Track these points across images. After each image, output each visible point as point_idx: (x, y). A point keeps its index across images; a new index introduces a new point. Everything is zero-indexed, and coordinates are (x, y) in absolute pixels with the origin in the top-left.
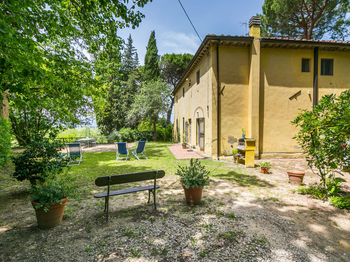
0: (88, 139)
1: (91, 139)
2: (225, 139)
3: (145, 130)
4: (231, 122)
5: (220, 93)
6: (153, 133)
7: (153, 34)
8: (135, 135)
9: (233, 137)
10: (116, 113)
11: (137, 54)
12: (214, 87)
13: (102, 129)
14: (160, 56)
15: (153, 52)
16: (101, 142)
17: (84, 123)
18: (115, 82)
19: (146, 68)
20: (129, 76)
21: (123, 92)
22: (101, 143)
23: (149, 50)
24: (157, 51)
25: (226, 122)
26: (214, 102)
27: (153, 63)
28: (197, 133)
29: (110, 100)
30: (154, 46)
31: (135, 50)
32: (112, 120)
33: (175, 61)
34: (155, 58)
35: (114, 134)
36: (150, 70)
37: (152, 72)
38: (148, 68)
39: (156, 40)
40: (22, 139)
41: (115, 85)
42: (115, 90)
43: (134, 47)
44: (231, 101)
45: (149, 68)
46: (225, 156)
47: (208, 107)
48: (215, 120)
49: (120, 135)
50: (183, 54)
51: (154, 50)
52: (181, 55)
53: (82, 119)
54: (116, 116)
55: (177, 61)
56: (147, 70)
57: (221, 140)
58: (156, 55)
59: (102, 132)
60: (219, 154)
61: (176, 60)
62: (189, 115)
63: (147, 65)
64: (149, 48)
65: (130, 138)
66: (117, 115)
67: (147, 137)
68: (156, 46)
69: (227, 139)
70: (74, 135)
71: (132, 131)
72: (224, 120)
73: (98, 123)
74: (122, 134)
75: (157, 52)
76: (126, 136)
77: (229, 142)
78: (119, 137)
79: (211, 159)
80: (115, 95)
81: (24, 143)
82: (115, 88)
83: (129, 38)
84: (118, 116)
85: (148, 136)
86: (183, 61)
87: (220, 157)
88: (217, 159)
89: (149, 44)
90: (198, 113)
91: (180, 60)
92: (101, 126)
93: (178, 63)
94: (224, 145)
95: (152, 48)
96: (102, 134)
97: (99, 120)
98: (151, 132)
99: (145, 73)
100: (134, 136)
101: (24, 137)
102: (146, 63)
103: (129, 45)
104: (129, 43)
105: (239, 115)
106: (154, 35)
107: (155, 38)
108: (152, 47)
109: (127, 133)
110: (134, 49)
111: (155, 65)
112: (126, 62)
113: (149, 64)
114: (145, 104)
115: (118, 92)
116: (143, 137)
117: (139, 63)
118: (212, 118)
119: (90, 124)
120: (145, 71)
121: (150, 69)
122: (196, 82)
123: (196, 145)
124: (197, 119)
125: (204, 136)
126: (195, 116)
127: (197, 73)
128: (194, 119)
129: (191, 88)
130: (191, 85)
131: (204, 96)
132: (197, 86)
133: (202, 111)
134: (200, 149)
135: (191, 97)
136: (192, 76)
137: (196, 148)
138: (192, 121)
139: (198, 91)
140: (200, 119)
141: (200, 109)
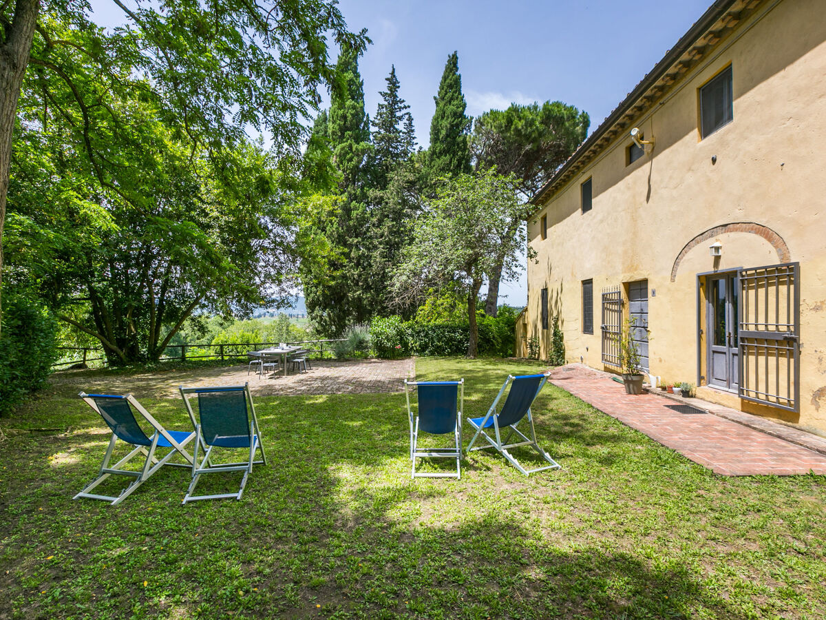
0: (283, 348)
1: (293, 348)
3: (439, 322)
6: (465, 330)
7: (453, 63)
8: (413, 336)
10: (356, 276)
11: (410, 117)
13: (318, 319)
14: (472, 118)
15: (455, 108)
16: (319, 356)
17: (273, 301)
18: (355, 194)
19: (434, 153)
20: (390, 175)
21: (374, 220)
22: (321, 361)
23: (441, 105)
24: (464, 106)
27: (454, 138)
28: (700, 332)
29: (340, 240)
30: (455, 92)
31: (405, 107)
32: (345, 295)
33: (520, 124)
34: (457, 125)
35: (355, 335)
36: (446, 159)
37: (451, 162)
38: (440, 153)
39: (460, 76)
40: (114, 347)
41: (354, 202)
42: (354, 214)
43: (403, 101)
45: (444, 152)
49: (369, 337)
50: (541, 105)
51: (456, 102)
52: (536, 107)
53: (269, 291)
54: (357, 285)
55: (526, 125)
56: (438, 157)
58: (461, 115)
59: (320, 328)
61: (523, 121)
63: (438, 144)
64: (443, 99)
65: (399, 346)
66: (358, 281)
67: (447, 343)
68: (460, 94)
70: (254, 335)
71: (405, 324)
73: (310, 303)
74: (377, 335)
75: (464, 109)
76: (388, 340)
78: (367, 342)
80: (355, 228)
81: (121, 358)
82: (356, 209)
83: (390, 76)
84: (360, 284)
85: (451, 339)
86: (541, 123)
89: (442, 88)
90: (717, 249)
91: (533, 120)
92: (318, 311)
93: (529, 129)
95: (452, 99)
96: (318, 332)
97: (312, 295)
98: (459, 327)
99: (431, 168)
100: (410, 338)
101: (121, 343)
102: (435, 138)
103: (389, 95)
104: (391, 90)
106: (455, 64)
107: (458, 73)
108: (449, 95)
109: (391, 332)
110: (402, 105)
111: (458, 145)
112: (382, 139)
113: (442, 142)
114: (449, 242)
115: (363, 220)
116: (436, 343)
117: (415, 141)
119: (291, 306)
120: (432, 160)
121: (446, 156)
122: (693, 129)
123: (700, 385)
124: (699, 277)
125: (796, 352)
126: (680, 264)
127: (703, 90)
128: (673, 280)
129: (647, 166)
130: (645, 153)
131: (783, 165)
132: (698, 142)
133: (766, 238)
134: (743, 404)
135: (645, 198)
136: (653, 116)
137: (698, 395)
138: (650, 287)
139: (714, 160)
140: (741, 273)
141: (742, 231)
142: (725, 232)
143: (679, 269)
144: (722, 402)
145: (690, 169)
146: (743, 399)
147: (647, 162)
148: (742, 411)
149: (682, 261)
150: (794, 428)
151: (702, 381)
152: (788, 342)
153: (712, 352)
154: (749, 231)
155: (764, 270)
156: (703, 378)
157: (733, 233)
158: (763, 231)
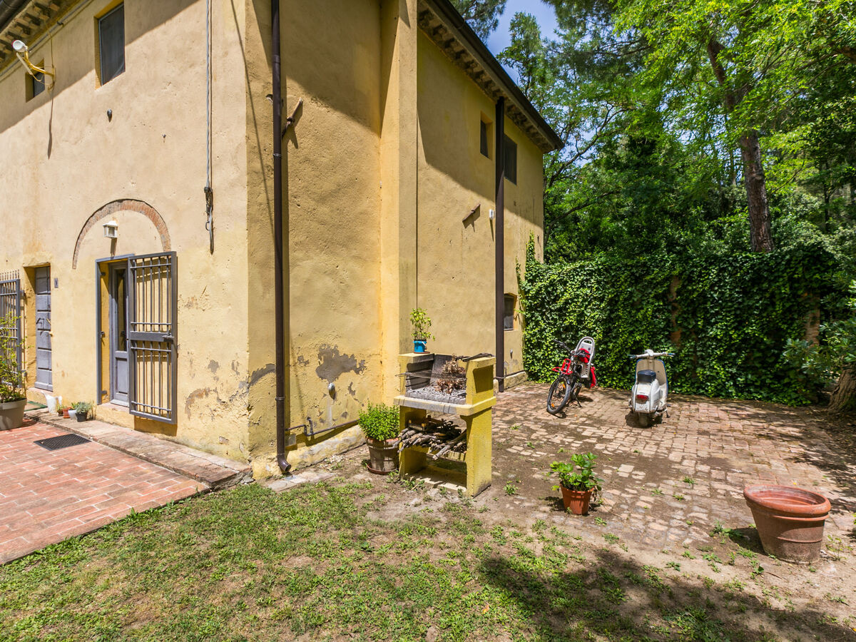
2: (307, 362)
4: (328, 281)
5: (284, 130)
9: (336, 351)
12: (257, 86)
25: (308, 282)
26: (258, 166)
28: (100, 335)
44: (328, 185)
46: (309, 444)
47: (209, 192)
48: (263, 265)
57: (292, 369)
60: (284, 443)
62: (33, 247)
69: (315, 363)
72: (302, 267)
77: (321, 372)
79: (247, 480)
87: (293, 457)
88: (274, 469)
90: (112, 229)
94: (304, 391)
105: (354, 253)
118: (251, 254)
122: (90, 70)
123: (100, 402)
124: (99, 264)
125: (174, 354)
126: (81, 246)
127: (101, 23)
128: (74, 267)
129: (48, 106)
130: (46, 88)
131: (164, 137)
132: (97, 87)
133: (153, 221)
134: (136, 421)
135: (47, 151)
136: (54, 39)
137: (99, 416)
138: (53, 275)
139: (110, 116)
140: (131, 260)
141: (134, 210)
142: (121, 210)
143: (80, 252)
144: (119, 421)
145: (89, 122)
146: (135, 415)
147: (47, 101)
148: (135, 429)
149: (83, 240)
150: (173, 441)
151: (103, 397)
152: (168, 344)
153: (115, 359)
154: (140, 210)
155: (149, 259)
156: (105, 393)
157: (127, 211)
158: (150, 212)
